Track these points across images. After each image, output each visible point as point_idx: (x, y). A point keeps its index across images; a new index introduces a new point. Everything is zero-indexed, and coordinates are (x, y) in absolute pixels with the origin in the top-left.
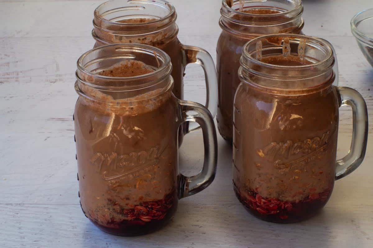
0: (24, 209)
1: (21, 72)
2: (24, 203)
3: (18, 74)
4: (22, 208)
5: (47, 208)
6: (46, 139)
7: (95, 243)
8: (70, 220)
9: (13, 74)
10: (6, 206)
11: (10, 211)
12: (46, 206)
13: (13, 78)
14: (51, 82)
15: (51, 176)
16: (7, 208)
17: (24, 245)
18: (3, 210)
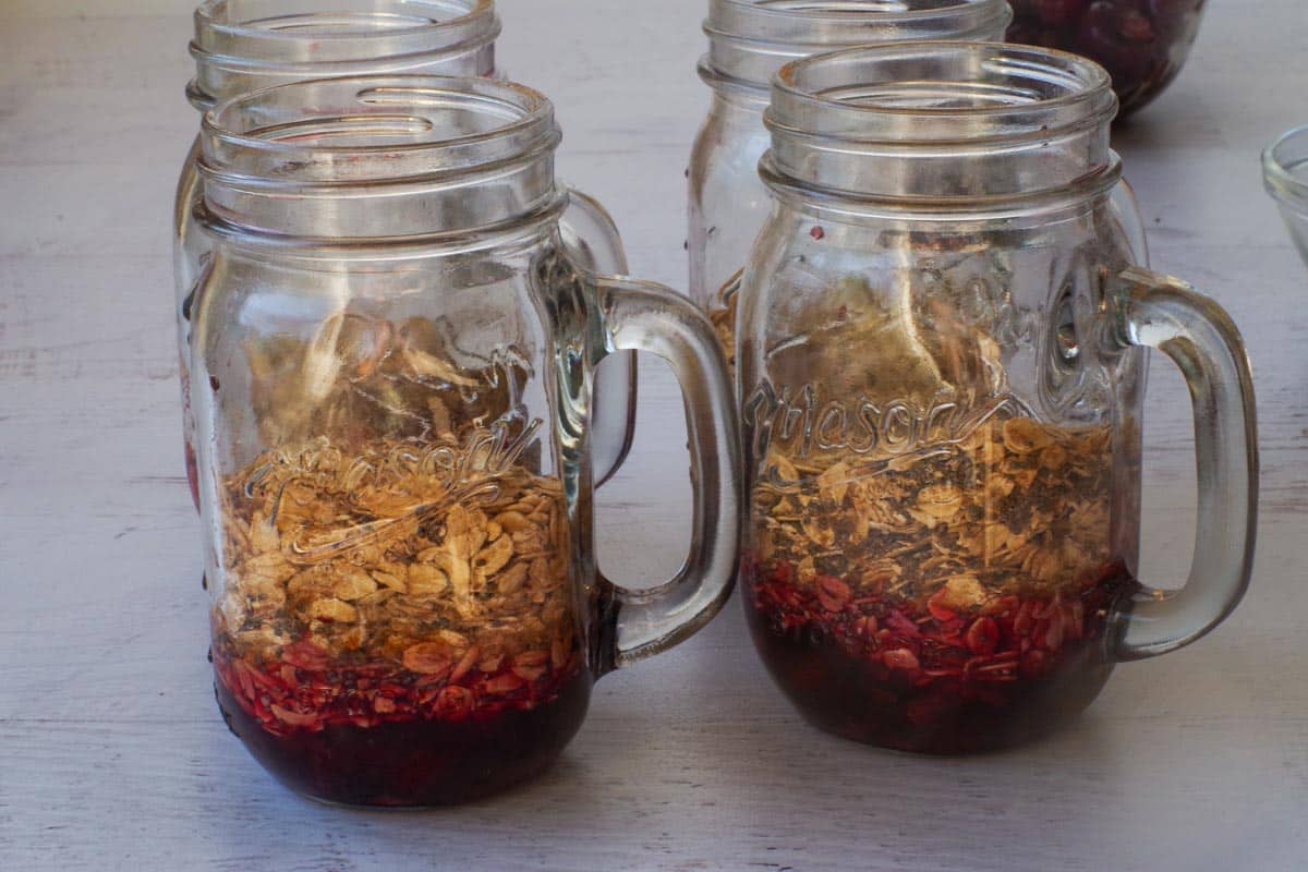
0: (18, 737)
1: (46, 350)
2: (21, 717)
3: (32, 356)
4: (10, 732)
5: (109, 731)
6: (121, 535)
7: (285, 834)
8: (193, 768)
9: (17, 356)
12: (103, 726)
13: (15, 366)
14: (154, 378)
15: (129, 641)
17: (8, 839)
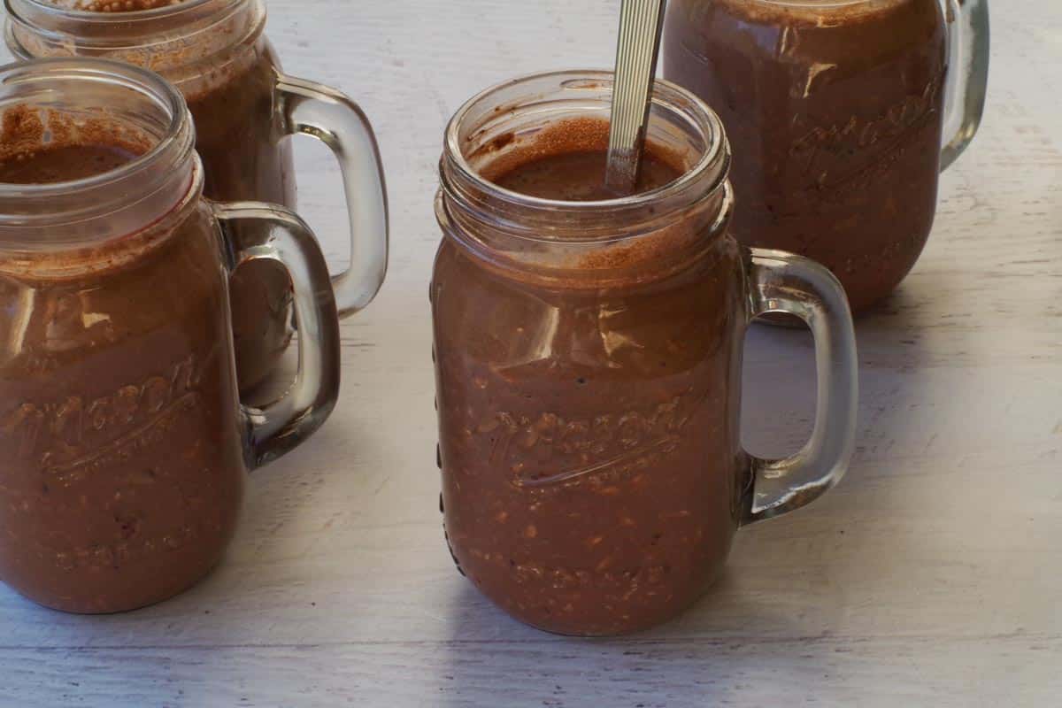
10: (39, 656)
11: (53, 676)
16: (42, 662)
18: (31, 672)
